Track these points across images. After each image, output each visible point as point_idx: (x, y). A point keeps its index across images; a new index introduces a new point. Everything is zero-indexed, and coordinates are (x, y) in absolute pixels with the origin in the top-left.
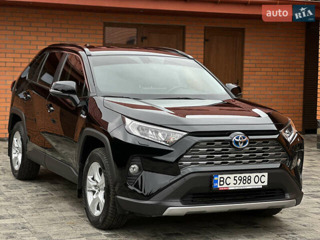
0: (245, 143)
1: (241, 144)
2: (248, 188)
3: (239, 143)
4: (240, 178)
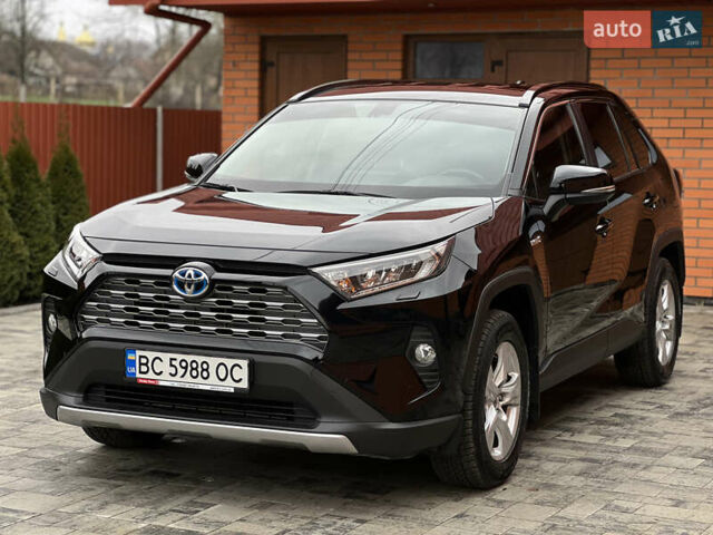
0: (199, 286)
1: (189, 287)
2: (201, 387)
3: (186, 287)
4: (184, 364)
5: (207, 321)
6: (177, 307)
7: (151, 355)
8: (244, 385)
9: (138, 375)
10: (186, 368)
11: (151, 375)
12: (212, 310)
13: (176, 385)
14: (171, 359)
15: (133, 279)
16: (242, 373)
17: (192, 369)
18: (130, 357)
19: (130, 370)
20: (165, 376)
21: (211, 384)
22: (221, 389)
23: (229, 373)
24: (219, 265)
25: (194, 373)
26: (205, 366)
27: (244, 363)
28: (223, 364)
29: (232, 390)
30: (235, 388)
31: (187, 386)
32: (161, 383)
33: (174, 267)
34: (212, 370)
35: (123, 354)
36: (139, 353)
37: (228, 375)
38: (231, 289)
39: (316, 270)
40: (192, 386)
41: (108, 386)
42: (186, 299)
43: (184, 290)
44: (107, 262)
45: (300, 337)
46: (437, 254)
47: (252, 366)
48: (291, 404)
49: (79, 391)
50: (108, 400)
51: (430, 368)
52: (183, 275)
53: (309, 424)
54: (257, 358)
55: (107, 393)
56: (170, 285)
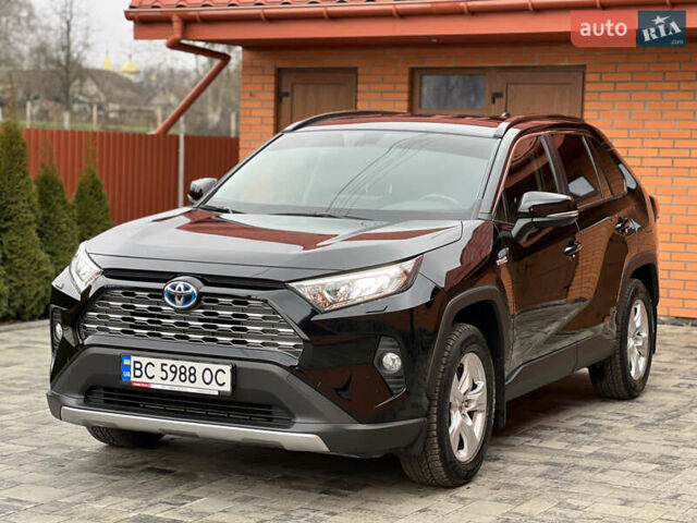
0: (188, 298)
1: (179, 299)
2: (189, 390)
3: (176, 299)
4: (173, 369)
5: (196, 331)
6: (168, 318)
7: (145, 361)
8: (227, 388)
9: (133, 379)
10: (175, 373)
11: (144, 379)
12: (200, 320)
13: (167, 388)
14: (162, 365)
15: (129, 292)
16: (226, 378)
17: (181, 373)
18: (126, 362)
19: (126, 374)
20: (157, 380)
21: (197, 387)
22: (207, 392)
23: (214, 377)
24: (206, 279)
25: (183, 377)
26: (192, 371)
27: (228, 369)
28: (208, 369)
29: (217, 393)
30: (219, 392)
31: (176, 389)
32: (153, 386)
33: (165, 281)
34: (199, 375)
35: (120, 359)
36: (134, 359)
37: (213, 379)
38: (217, 301)
39: (293, 285)
40: (181, 389)
41: (106, 389)
42: (176, 310)
43: (173, 301)
44: (107, 277)
45: (277, 345)
46: (405, 272)
47: (234, 371)
48: (269, 406)
49: (80, 394)
50: (106, 401)
51: (396, 376)
52: (174, 288)
53: (285, 423)
54: (239, 364)
55: (106, 395)
56: (162, 297)
